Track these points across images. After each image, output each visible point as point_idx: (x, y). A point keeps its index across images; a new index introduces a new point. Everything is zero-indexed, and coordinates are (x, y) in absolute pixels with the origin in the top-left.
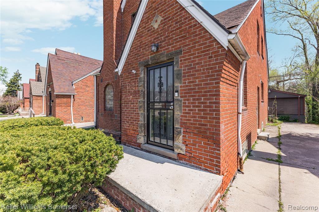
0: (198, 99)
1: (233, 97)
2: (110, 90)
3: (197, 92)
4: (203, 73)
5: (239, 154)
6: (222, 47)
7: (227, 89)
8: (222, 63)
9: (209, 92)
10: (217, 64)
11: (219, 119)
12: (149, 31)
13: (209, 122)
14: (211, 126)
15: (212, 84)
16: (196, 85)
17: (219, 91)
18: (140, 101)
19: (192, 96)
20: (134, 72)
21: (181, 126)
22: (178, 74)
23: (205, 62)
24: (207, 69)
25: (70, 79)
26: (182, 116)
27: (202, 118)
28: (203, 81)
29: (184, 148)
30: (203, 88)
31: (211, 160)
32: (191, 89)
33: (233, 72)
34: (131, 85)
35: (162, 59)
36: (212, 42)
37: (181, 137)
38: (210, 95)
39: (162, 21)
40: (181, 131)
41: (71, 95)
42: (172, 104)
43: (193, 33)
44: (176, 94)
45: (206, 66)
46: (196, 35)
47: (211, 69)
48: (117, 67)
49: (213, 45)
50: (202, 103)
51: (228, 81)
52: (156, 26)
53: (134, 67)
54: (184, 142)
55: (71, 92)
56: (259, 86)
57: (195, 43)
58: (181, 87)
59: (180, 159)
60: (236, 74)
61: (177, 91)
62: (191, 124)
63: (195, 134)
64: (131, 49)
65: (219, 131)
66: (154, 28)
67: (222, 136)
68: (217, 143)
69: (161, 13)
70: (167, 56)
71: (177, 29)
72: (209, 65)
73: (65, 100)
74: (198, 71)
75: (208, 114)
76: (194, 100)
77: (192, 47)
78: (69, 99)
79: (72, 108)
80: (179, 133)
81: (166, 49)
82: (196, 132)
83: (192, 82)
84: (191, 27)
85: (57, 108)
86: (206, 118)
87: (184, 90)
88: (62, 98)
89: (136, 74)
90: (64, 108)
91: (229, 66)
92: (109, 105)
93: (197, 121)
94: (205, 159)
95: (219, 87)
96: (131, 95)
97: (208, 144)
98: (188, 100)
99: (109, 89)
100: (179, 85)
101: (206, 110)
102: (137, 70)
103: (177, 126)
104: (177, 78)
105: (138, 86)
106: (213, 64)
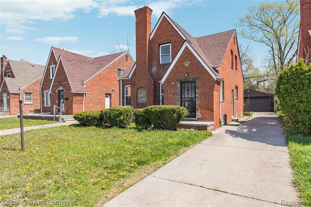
0: (206, 97)
1: (218, 96)
2: (142, 91)
3: (206, 94)
4: (208, 87)
5: (220, 119)
6: (214, 79)
7: (216, 93)
8: (214, 85)
9: (210, 94)
10: (213, 85)
11: (213, 103)
12: (182, 66)
13: (210, 104)
14: (211, 106)
15: (211, 91)
16: (205, 91)
17: (213, 94)
18: (177, 98)
19: (204, 95)
20: (173, 83)
21: (199, 107)
22: (198, 87)
23: (208, 84)
24: (209, 86)
25: (80, 79)
26: (199, 103)
27: (207, 103)
28: (208, 90)
29: (200, 115)
30: (208, 93)
31: (211, 117)
32: (203, 93)
33: (217, 87)
34: (171, 90)
35: (190, 80)
36: (211, 77)
37: (199, 111)
38: (210, 95)
39: (190, 64)
40: (199, 109)
41: (84, 94)
42: (194, 98)
43: (204, 72)
44: (197, 95)
45: (209, 85)
46: (205, 74)
47: (211, 86)
48: (161, 80)
49: (211, 78)
50: (207, 98)
51: (216, 90)
52: (187, 65)
53: (173, 81)
54: (200, 113)
55: (84, 91)
56: (233, 89)
57: (205, 76)
58: (199, 92)
59: (199, 120)
60: (219, 87)
61: (197, 94)
62: (203, 106)
63: (205, 109)
64: (170, 72)
65: (213, 107)
66: (185, 66)
67: (214, 109)
68: (213, 111)
69: (189, 60)
70: (192, 79)
71: (197, 69)
72: (210, 85)
73: (79, 98)
74: (206, 86)
75: (209, 102)
76: (204, 97)
77: (203, 78)
78: (82, 97)
79: (83, 105)
80: (198, 110)
81: (192, 76)
82: (205, 108)
83: (204, 90)
84: (203, 70)
85: (73, 105)
86: (209, 103)
87: (200, 93)
88: (77, 96)
89: (174, 84)
90: (78, 105)
91: (216, 85)
92: (141, 100)
93: (206, 104)
94: (209, 117)
95: (213, 92)
96: (171, 94)
97: (210, 112)
98: (202, 97)
99: (140, 90)
100: (198, 91)
101: (209, 100)
102: (175, 83)
103: (197, 107)
104: (197, 88)
105: (175, 90)
106: (211, 85)
